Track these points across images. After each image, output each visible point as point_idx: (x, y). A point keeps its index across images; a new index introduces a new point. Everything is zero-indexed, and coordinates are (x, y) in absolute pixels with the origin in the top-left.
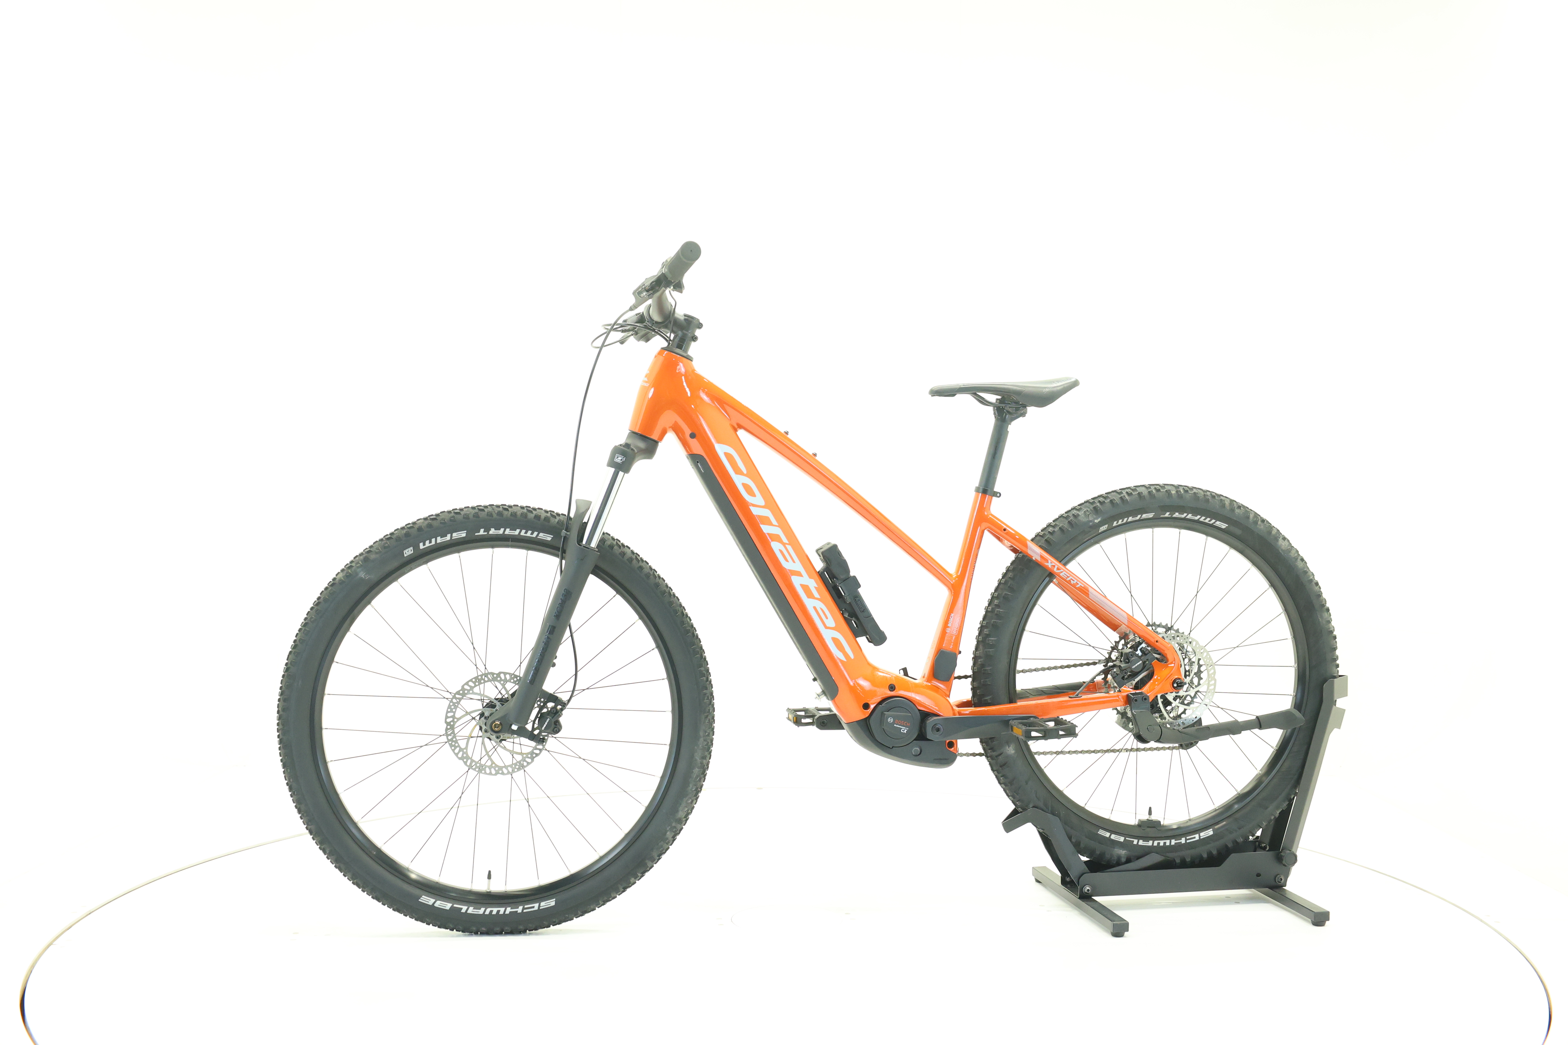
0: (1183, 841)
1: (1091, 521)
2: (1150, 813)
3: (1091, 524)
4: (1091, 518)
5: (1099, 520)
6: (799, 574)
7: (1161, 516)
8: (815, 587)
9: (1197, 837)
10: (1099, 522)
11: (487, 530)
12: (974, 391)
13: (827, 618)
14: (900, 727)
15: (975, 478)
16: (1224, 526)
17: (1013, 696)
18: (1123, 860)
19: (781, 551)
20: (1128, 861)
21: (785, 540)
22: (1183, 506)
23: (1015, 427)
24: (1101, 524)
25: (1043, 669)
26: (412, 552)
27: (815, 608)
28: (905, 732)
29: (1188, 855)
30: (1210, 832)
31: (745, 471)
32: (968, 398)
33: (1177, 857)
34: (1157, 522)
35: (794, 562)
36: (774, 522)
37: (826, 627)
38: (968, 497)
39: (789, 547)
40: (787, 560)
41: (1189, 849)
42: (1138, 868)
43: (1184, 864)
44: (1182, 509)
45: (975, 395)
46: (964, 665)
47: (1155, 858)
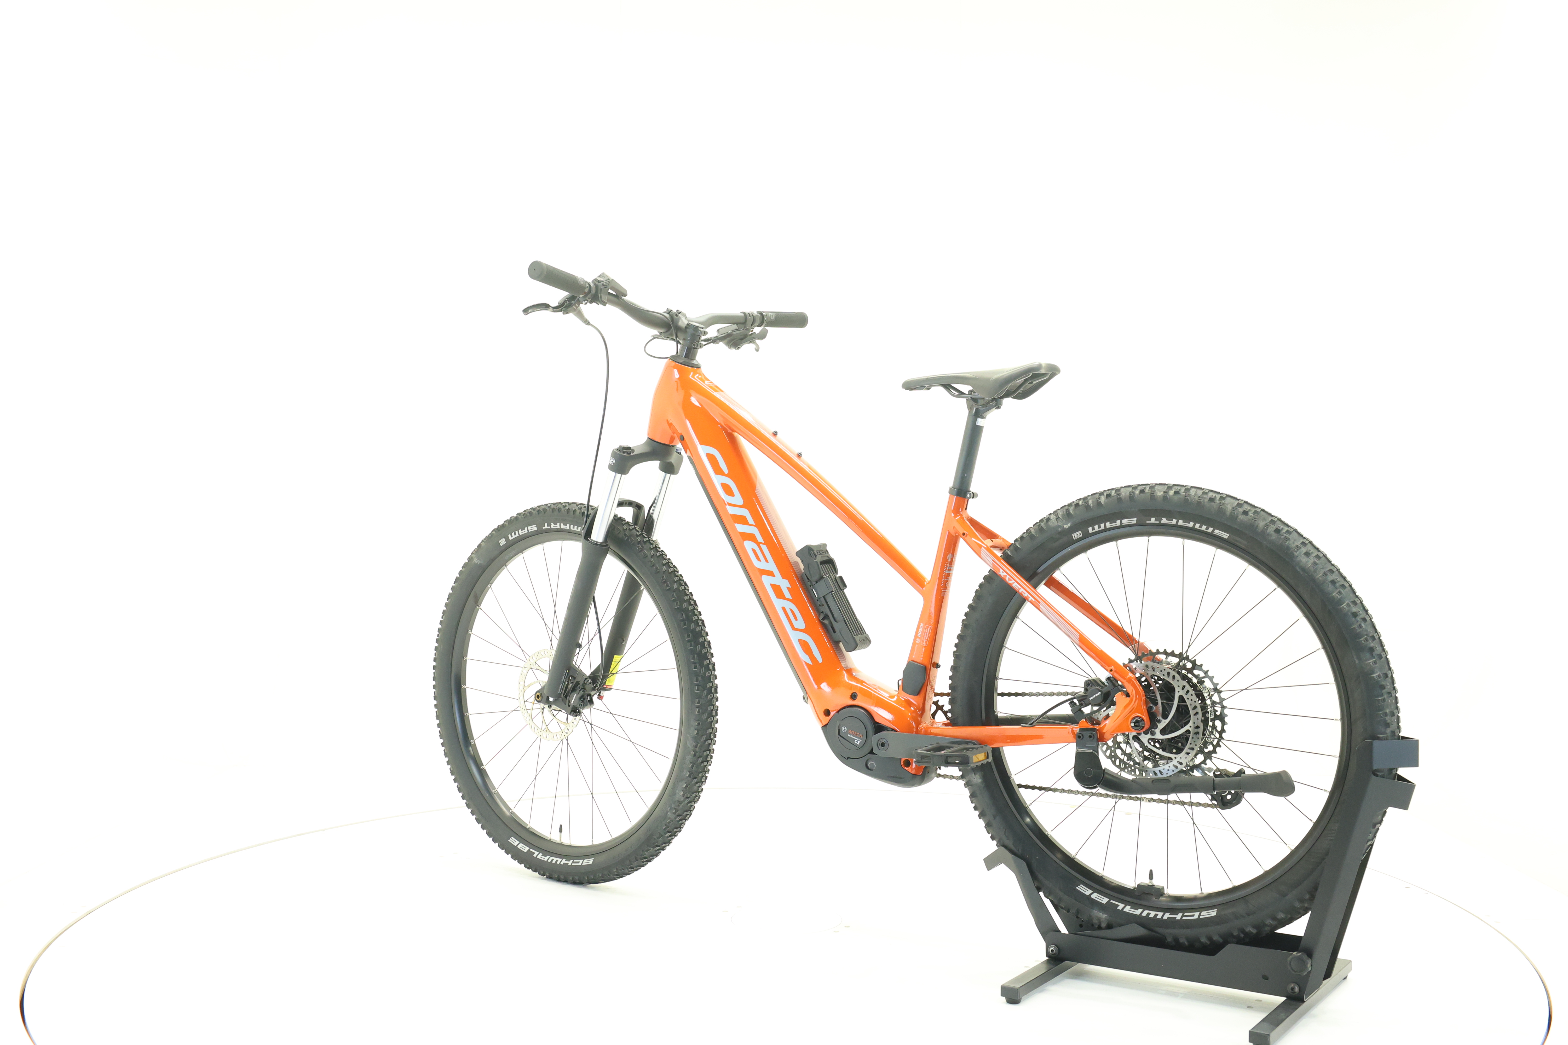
0: (1179, 917)
1: (1059, 526)
2: (1151, 876)
3: (1060, 529)
4: (1060, 524)
5: (1069, 525)
6: (770, 574)
7: (1147, 522)
8: (787, 587)
9: (1196, 915)
10: (1069, 527)
11: (549, 525)
12: (947, 384)
13: (796, 619)
14: (854, 737)
15: (949, 478)
16: (1225, 536)
17: (992, 719)
18: (1103, 925)
19: (754, 550)
20: (1109, 927)
21: (760, 539)
22: (1170, 511)
23: (990, 422)
24: (1073, 529)
25: (1038, 694)
26: (505, 542)
27: (784, 608)
28: (858, 743)
29: (1183, 935)
30: (1213, 913)
31: (726, 471)
32: (939, 391)
33: (1169, 933)
34: (1143, 530)
35: (767, 561)
36: (751, 521)
37: (794, 628)
38: (943, 499)
39: (764, 547)
40: (759, 559)
41: (1184, 928)
42: (1116, 937)
43: (1177, 946)
44: (1170, 515)
45: (947, 387)
46: (942, 680)
47: (1140, 931)
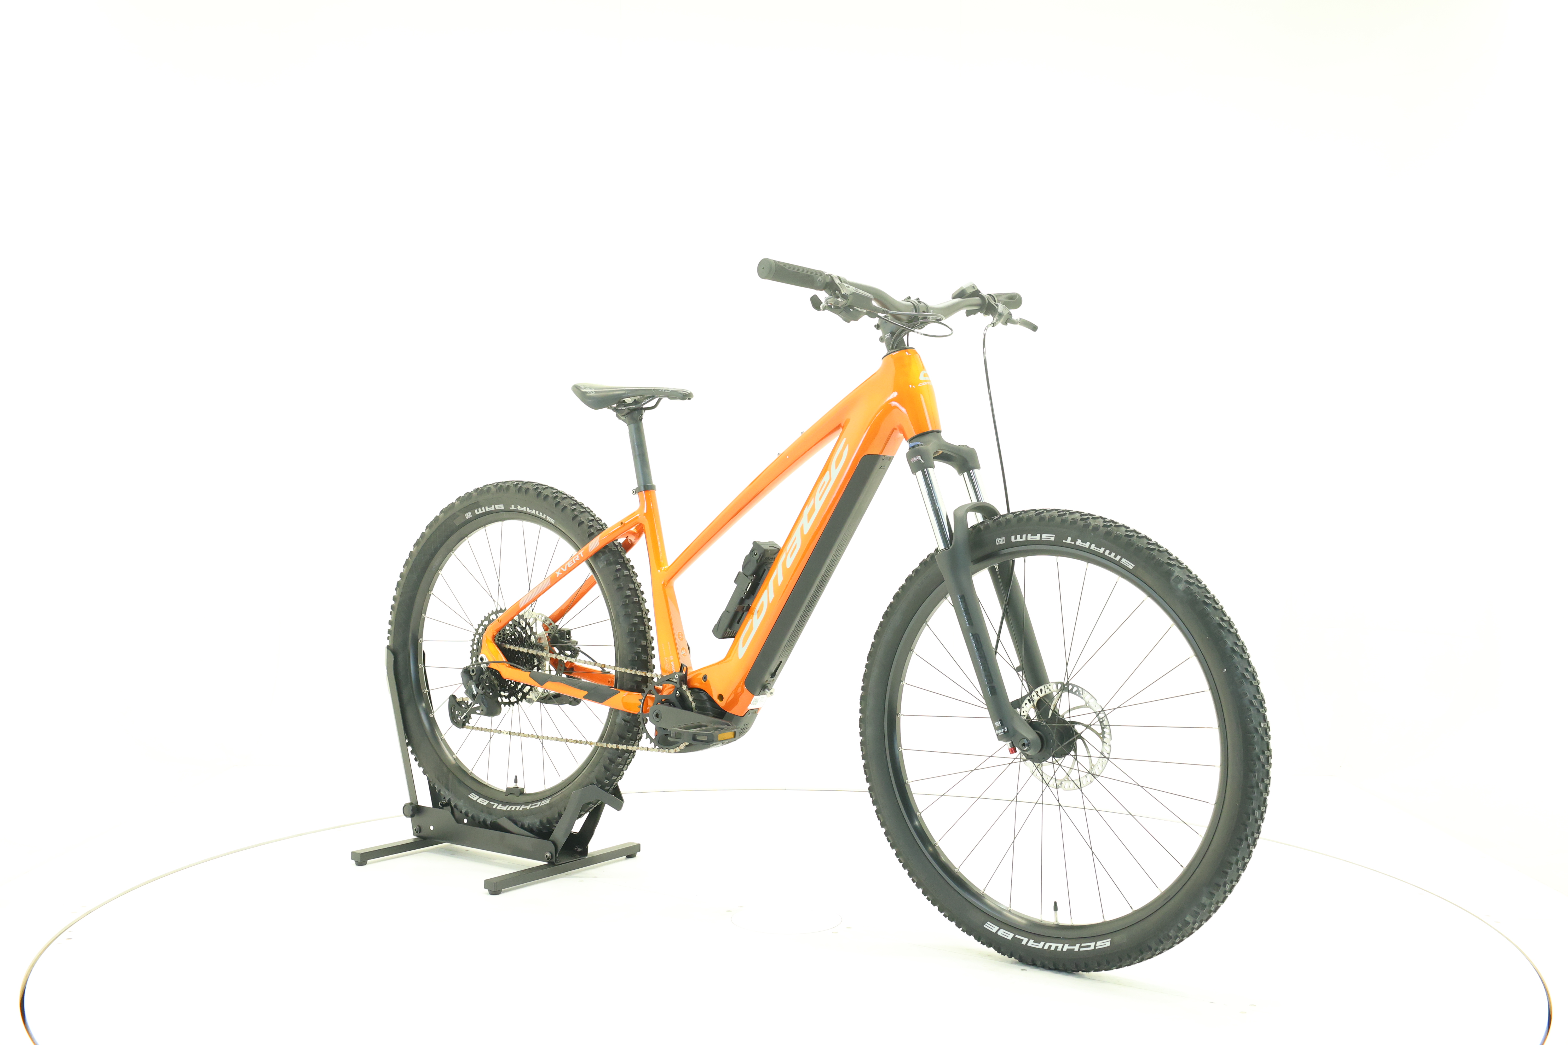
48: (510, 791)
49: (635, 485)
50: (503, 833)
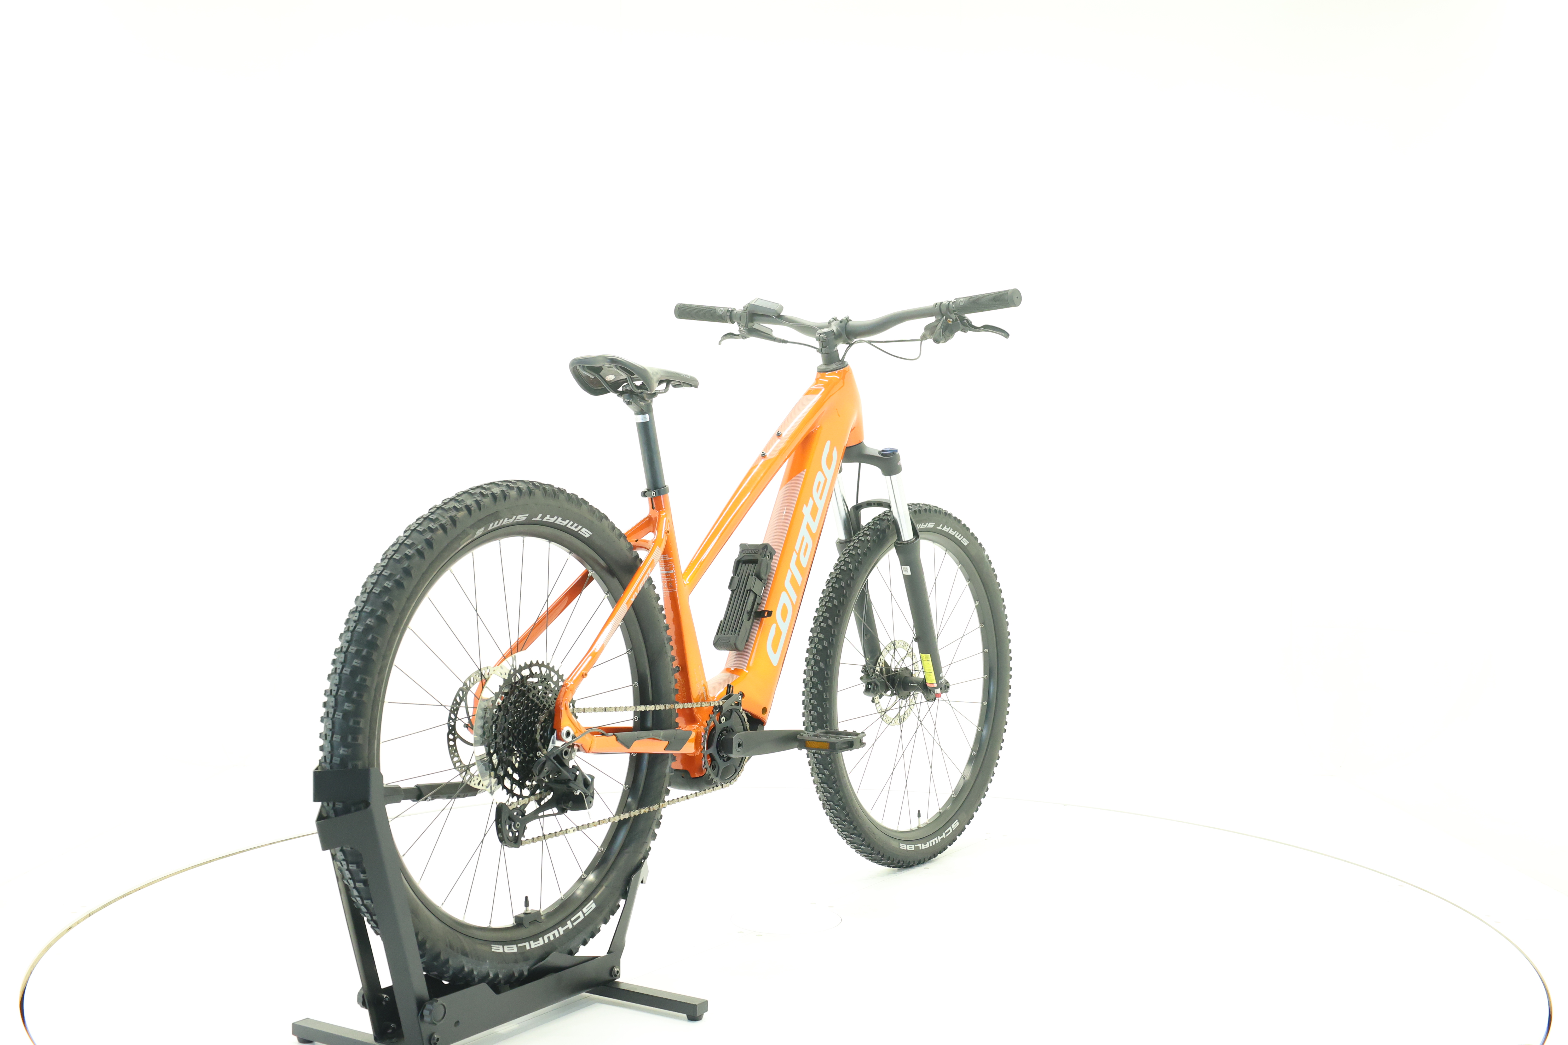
48: (520, 922)
49: (644, 487)
50: (559, 973)
